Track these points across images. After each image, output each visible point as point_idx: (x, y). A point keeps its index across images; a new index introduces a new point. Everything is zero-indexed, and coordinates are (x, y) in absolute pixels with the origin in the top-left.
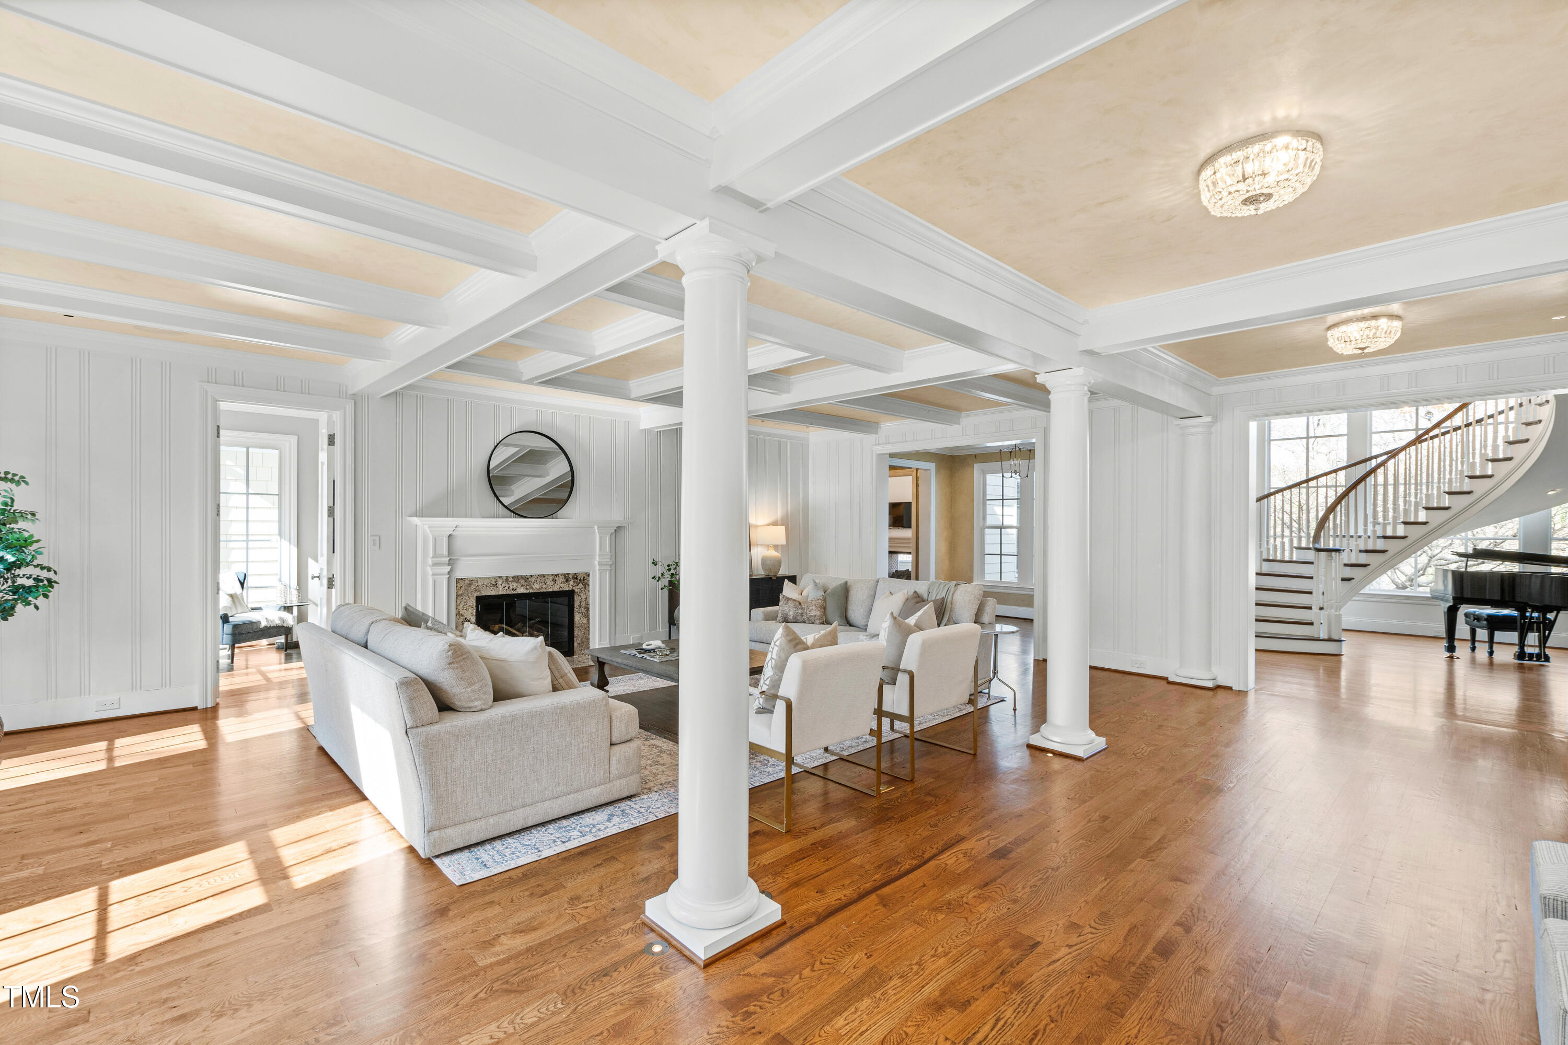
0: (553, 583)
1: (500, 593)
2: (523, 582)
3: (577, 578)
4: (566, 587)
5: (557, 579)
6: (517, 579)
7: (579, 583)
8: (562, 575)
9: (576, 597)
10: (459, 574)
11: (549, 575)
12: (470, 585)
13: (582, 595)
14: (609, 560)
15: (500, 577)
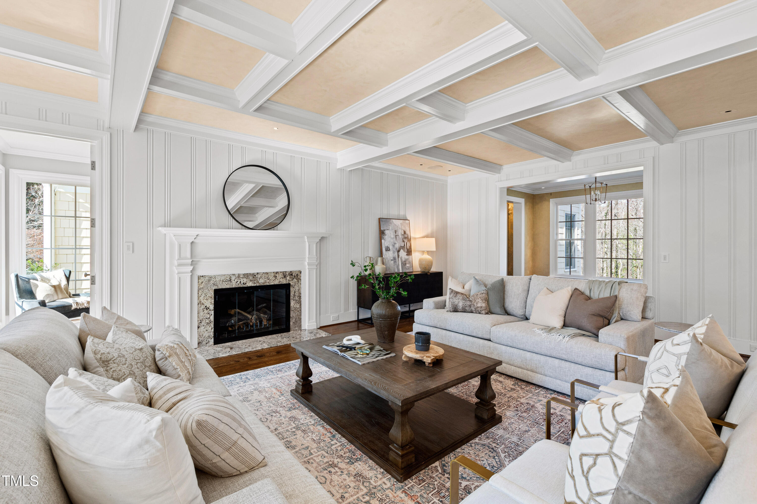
0: (274, 278)
1: (234, 286)
2: (251, 278)
3: (292, 275)
4: (284, 282)
5: (277, 275)
6: (246, 276)
7: (293, 279)
8: (281, 272)
9: (291, 289)
10: (200, 272)
11: (271, 273)
12: (209, 281)
13: (296, 287)
14: (315, 261)
15: (234, 275)
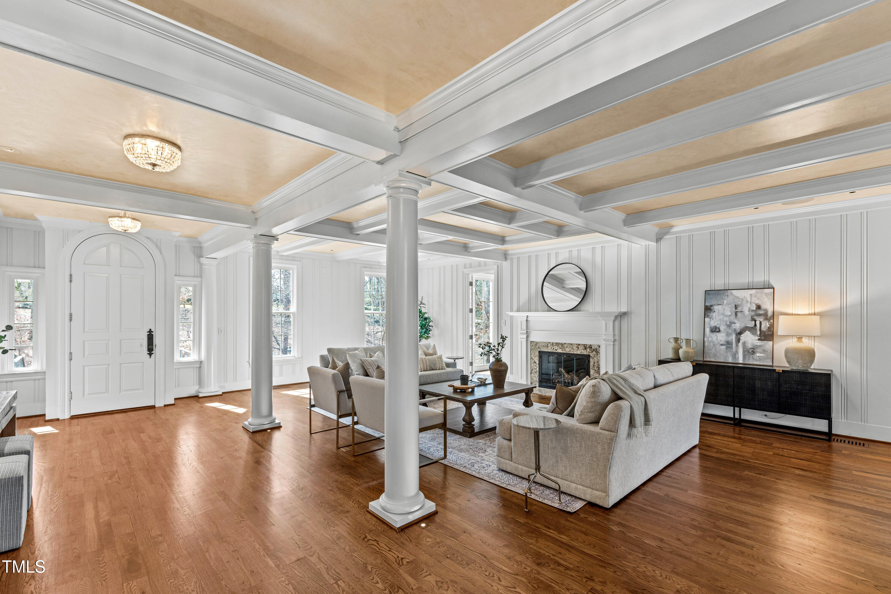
0: (577, 349)
1: (550, 351)
2: (560, 346)
3: (591, 348)
4: (585, 352)
5: (579, 347)
6: (557, 344)
7: (593, 351)
8: (582, 345)
9: (591, 359)
10: (532, 339)
11: (574, 344)
12: (536, 345)
13: (595, 358)
14: (612, 338)
15: (550, 343)
